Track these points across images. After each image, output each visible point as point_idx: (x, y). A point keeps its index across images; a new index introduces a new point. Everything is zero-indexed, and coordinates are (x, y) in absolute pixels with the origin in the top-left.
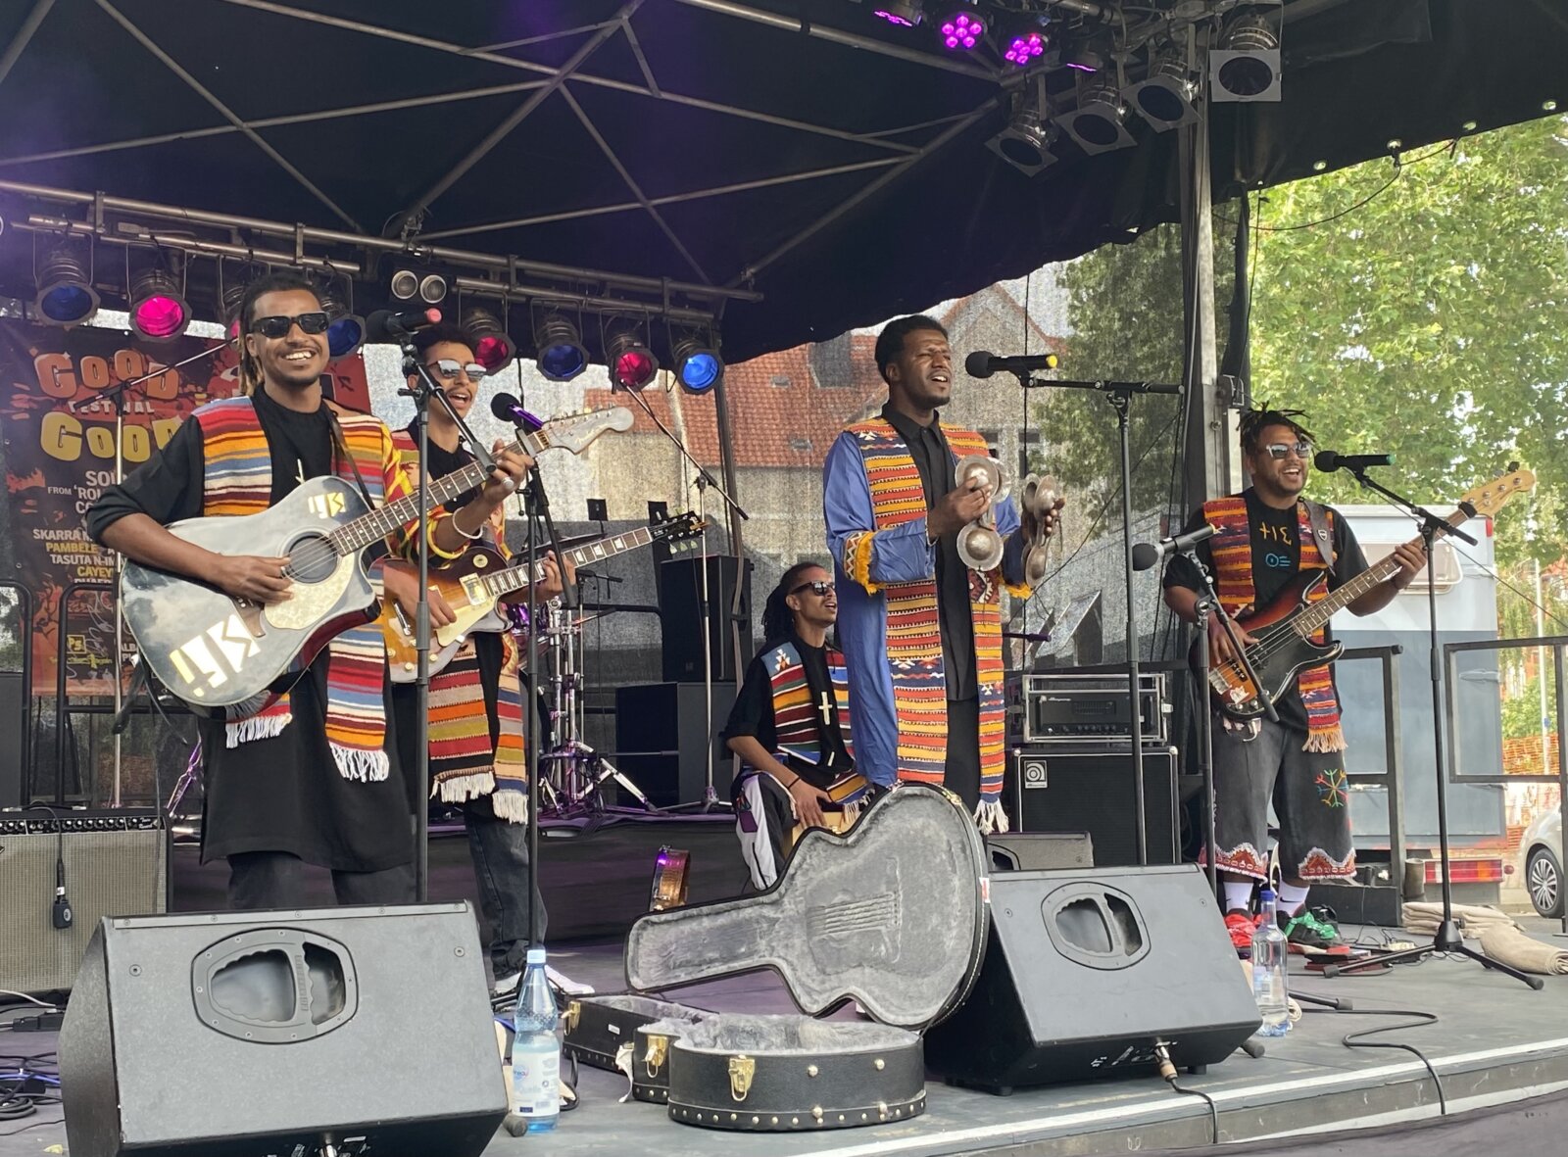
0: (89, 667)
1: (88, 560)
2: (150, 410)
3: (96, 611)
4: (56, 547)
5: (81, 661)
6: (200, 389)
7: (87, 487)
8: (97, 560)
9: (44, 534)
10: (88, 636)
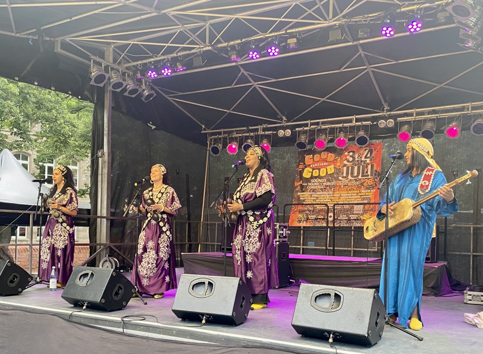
0: (302, 221)
1: (307, 198)
2: (327, 164)
3: (306, 209)
4: (302, 196)
5: (300, 219)
6: (339, 158)
7: (311, 183)
8: (309, 198)
9: (300, 193)
10: (303, 214)
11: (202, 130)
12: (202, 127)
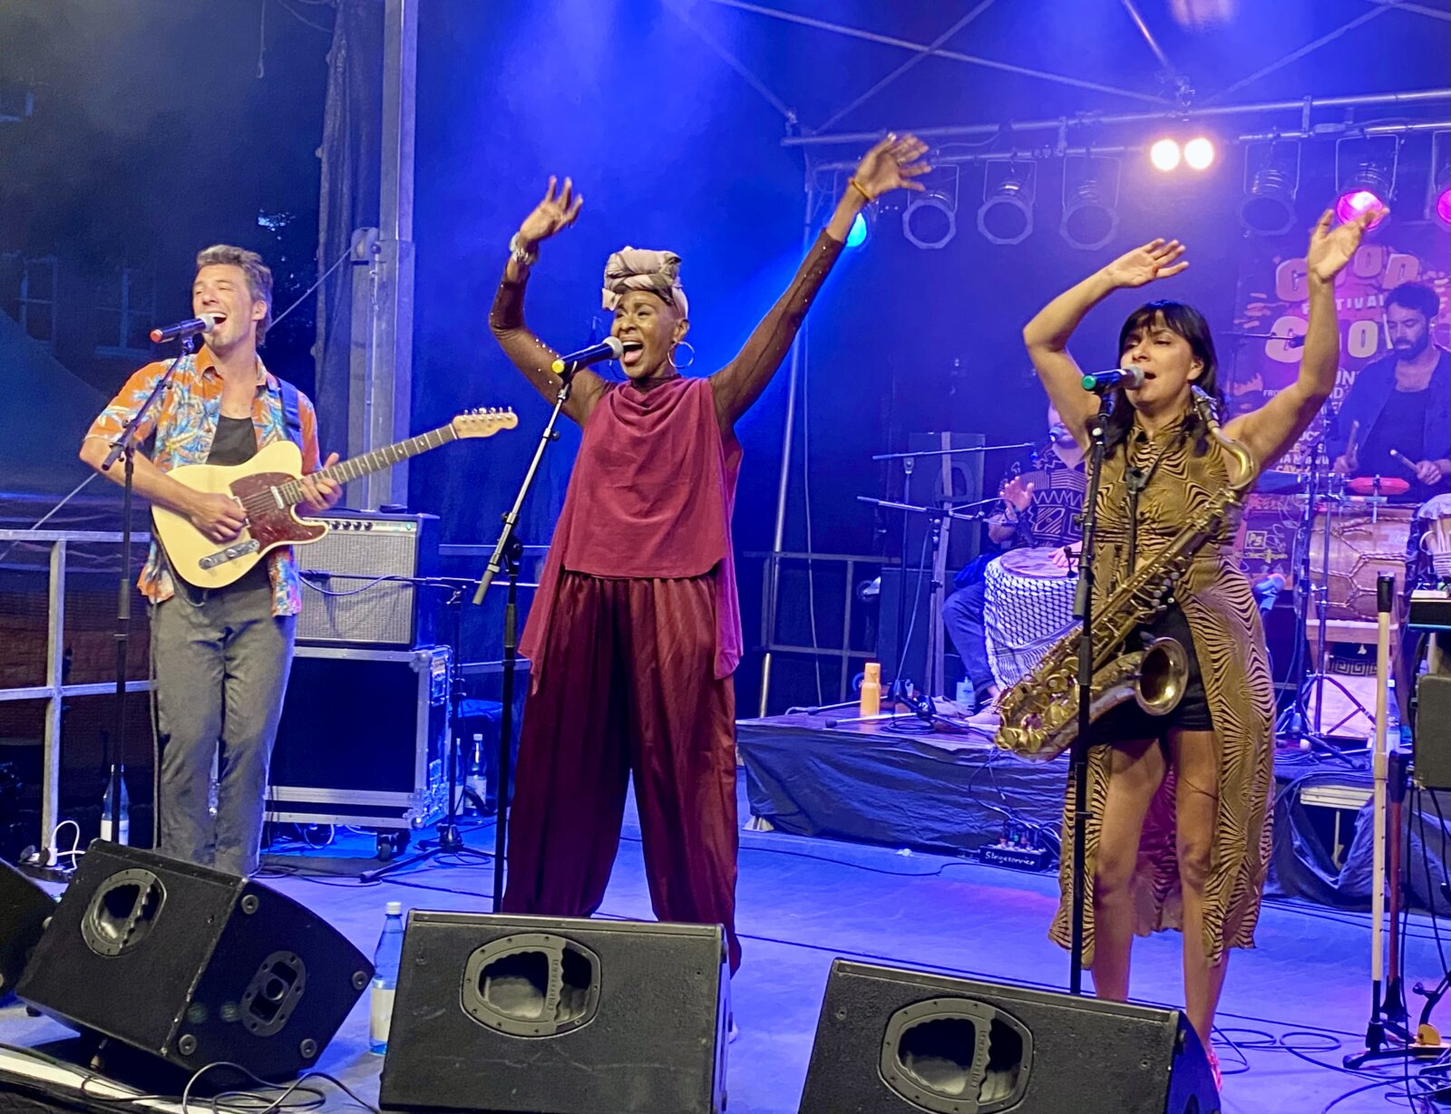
3: (1285, 509)
10: (1270, 532)
11: (785, 135)
12: (787, 119)
